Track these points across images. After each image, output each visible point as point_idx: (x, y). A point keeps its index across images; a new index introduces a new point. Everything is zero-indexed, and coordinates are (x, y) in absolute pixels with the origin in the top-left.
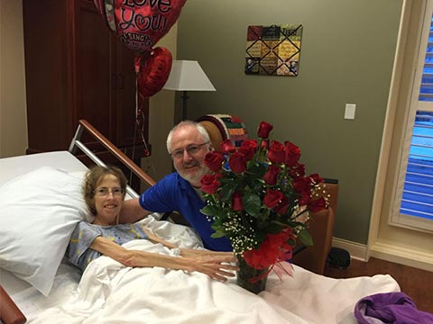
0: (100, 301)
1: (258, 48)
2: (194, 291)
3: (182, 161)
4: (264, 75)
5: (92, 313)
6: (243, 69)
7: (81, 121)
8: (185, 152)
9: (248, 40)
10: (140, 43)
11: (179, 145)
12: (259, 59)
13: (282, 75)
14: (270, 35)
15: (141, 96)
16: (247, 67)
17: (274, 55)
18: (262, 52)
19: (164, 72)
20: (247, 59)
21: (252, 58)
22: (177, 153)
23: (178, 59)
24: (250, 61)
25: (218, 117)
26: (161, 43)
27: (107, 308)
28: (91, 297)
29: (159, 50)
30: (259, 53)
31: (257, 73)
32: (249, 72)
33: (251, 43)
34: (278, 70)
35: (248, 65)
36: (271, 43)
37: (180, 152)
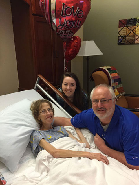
0: (45, 173)
1: (124, 31)
2: (95, 171)
3: (97, 106)
4: (128, 44)
5: (40, 181)
6: (117, 42)
7: (39, 75)
8: (99, 102)
9: (119, 27)
10: (67, 35)
11: (97, 97)
12: (125, 36)
13: (137, 44)
14: (130, 23)
15: (66, 61)
16: (119, 41)
17: (133, 34)
18: (126, 33)
19: (78, 48)
20: (119, 37)
21: (121, 36)
22: (95, 101)
23: (84, 41)
24: (120, 38)
25: (105, 68)
26: (76, 34)
27: (48, 177)
28: (40, 171)
29: (75, 38)
30: (125, 33)
31: (124, 44)
32: (120, 43)
33: (120, 29)
34: (136, 41)
35: (119, 40)
36: (131, 28)
37: (97, 101)
